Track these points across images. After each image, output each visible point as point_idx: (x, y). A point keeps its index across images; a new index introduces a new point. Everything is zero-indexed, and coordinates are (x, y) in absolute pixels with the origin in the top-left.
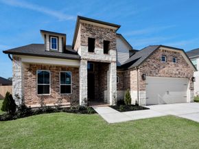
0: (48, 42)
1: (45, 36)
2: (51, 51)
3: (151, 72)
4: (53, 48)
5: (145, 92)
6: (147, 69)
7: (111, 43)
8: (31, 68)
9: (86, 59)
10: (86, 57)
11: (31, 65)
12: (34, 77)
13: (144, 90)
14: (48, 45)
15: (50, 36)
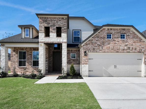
0: (23, 32)
1: (22, 28)
2: (25, 38)
3: (94, 49)
4: (26, 36)
5: (87, 66)
6: (90, 46)
7: (62, 28)
8: (15, 49)
9: (42, 42)
10: (43, 41)
11: (15, 48)
12: (16, 55)
13: (87, 64)
14: (23, 34)
15: (24, 28)
